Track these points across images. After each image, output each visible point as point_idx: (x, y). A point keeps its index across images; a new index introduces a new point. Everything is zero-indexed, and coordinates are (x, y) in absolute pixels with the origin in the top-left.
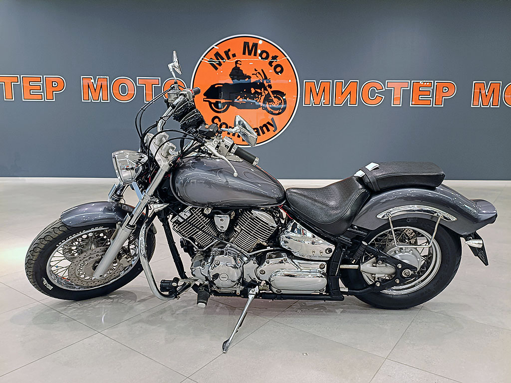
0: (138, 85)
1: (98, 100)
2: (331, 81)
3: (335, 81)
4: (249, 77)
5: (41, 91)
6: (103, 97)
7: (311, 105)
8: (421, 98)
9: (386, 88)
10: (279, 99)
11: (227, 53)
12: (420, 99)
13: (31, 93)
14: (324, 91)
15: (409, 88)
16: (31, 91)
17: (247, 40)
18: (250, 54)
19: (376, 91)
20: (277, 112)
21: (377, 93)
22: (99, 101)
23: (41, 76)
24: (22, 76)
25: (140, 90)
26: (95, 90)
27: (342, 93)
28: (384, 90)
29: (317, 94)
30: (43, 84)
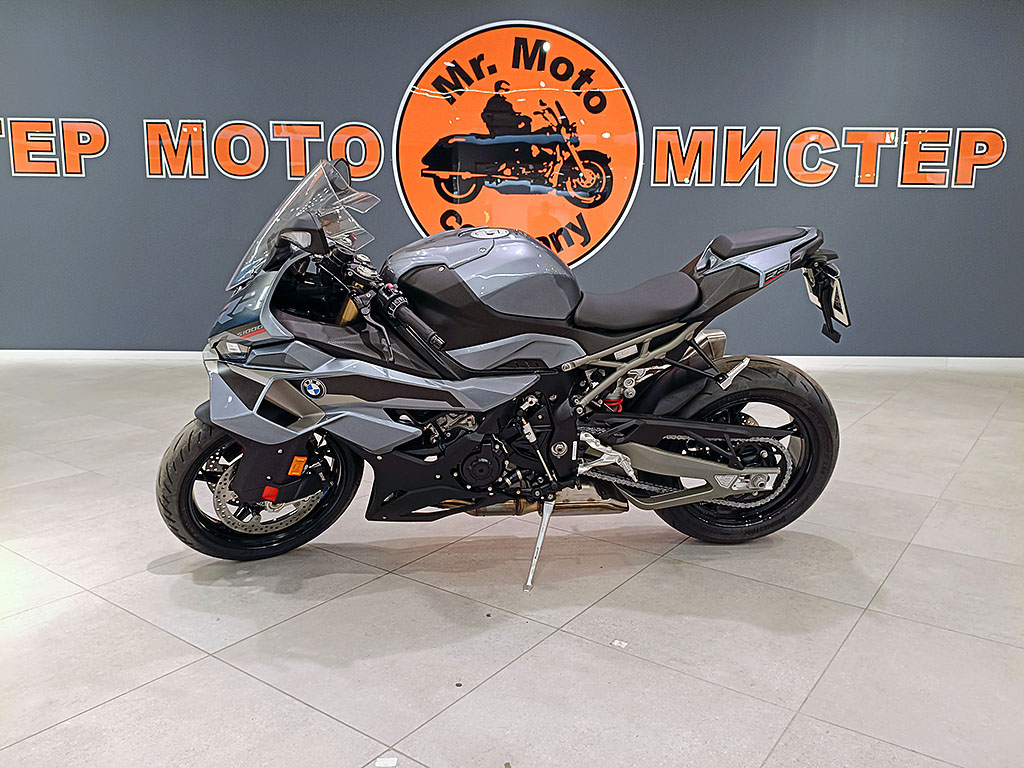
0: (272, 139)
1: (182, 174)
2: (716, 128)
3: (726, 128)
4: (528, 120)
5: (54, 153)
6: (193, 168)
7: (669, 185)
8: (923, 167)
9: (843, 146)
10: (596, 171)
11: (475, 63)
12: (921, 170)
13: (31, 159)
14: (699, 151)
15: (896, 146)
16: (31, 153)
17: (522, 33)
18: (528, 66)
19: (821, 152)
20: (592, 200)
21: (822, 156)
22: (184, 177)
23: (53, 120)
24: (9, 119)
25: (277, 149)
26: (176, 151)
27: (742, 156)
28: (838, 149)
29: (684, 159)
30: (57, 138)
